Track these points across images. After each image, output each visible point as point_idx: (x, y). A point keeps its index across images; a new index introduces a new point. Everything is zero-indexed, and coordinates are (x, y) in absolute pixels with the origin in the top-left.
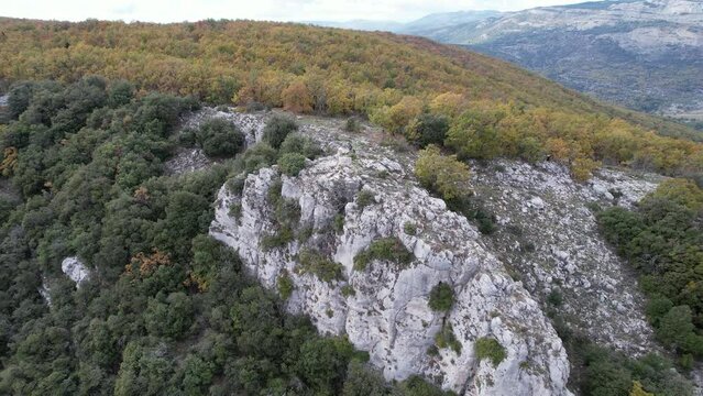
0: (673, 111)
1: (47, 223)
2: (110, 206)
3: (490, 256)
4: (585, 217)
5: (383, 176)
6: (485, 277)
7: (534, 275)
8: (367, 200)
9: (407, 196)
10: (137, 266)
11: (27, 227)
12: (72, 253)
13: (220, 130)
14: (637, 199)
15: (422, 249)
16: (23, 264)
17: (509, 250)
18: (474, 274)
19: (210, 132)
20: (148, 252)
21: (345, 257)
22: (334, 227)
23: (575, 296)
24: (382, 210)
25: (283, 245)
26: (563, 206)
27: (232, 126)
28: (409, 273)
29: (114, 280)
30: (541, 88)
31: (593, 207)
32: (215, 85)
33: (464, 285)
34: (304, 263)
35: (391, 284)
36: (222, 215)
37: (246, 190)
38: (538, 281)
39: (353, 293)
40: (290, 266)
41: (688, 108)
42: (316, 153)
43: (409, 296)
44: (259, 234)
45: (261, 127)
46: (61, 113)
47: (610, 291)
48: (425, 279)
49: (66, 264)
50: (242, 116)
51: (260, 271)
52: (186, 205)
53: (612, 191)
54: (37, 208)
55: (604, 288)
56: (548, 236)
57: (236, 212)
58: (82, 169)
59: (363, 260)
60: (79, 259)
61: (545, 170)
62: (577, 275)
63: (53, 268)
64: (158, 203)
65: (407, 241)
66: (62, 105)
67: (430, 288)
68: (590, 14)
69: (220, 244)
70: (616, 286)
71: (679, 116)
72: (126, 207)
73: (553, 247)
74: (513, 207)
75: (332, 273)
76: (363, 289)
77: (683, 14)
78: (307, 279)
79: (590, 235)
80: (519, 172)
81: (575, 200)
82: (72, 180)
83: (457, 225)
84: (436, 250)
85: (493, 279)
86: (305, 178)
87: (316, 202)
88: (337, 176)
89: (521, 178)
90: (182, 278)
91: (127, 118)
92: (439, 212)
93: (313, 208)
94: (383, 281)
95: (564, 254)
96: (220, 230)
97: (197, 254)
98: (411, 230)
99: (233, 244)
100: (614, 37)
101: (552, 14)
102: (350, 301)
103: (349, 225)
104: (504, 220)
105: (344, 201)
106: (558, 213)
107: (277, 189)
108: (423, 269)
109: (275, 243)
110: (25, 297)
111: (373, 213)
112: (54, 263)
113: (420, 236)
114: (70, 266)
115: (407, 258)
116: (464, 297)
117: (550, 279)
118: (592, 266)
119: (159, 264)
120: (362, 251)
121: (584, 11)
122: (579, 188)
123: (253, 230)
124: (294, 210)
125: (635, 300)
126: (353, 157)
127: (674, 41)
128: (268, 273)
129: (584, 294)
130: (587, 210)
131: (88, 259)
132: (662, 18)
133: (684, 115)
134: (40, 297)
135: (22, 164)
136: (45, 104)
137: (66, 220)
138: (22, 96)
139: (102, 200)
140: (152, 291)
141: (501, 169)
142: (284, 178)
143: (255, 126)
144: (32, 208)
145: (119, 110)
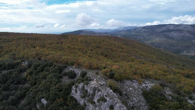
0: (185, 53)
1: (38, 91)
2: (51, 88)
3: (119, 100)
4: (140, 91)
5: (102, 85)
6: (118, 104)
7: (129, 103)
8: (99, 90)
9: (106, 90)
10: (57, 101)
11: (34, 92)
12: (43, 98)
13: (72, 73)
14: (150, 88)
15: (108, 99)
16: (33, 100)
17: (125, 98)
18: (116, 104)
19: (70, 73)
20: (59, 98)
21: (96, 100)
22: (94, 95)
23: (136, 107)
24: (102, 92)
25: (85, 97)
26: (136, 89)
27: (74, 72)
28: (106, 103)
29: (52, 103)
30: (147, 49)
31: (142, 90)
32: (70, 62)
33: (115, 106)
34: (88, 101)
35: (103, 105)
36: (73, 91)
37: (78, 87)
38: (130, 104)
39: (97, 107)
40: (86, 101)
41: (189, 52)
42: (90, 80)
43: (106, 107)
44: (80, 95)
45: (80, 72)
46: (39, 67)
47: (143, 106)
48: (108, 104)
49: (42, 100)
50: (76, 69)
51: (80, 102)
52: (66, 89)
53: (145, 86)
54: (36, 88)
55: (142, 105)
56: (132, 96)
57: (76, 91)
58: (44, 80)
59: (98, 101)
60: (45, 99)
61: (133, 82)
62: (137, 103)
63: (40, 101)
64: (61, 88)
65: (106, 98)
66: (39, 65)
67: (109, 106)
68: (161, 27)
69: (73, 97)
70: (144, 105)
71: (186, 54)
72: (55, 89)
73: (133, 98)
74: (126, 90)
75: (93, 103)
76: (98, 106)
77: (185, 28)
78: (89, 104)
79: (141, 95)
80: (128, 83)
81: (138, 88)
82: (43, 83)
83: (114, 95)
84: (110, 99)
85: (119, 104)
86: (89, 86)
87: (91, 90)
88: (94, 86)
89: (128, 84)
90: (66, 103)
91: (53, 70)
92: (111, 93)
93: (90, 91)
94: (102, 105)
95: (135, 99)
96: (73, 94)
97: (69, 99)
98: (106, 96)
99: (75, 97)
100: (167, 33)
101: (151, 27)
102: (96, 108)
103: (96, 95)
104: (124, 93)
105: (95, 90)
106: (135, 91)
107: (84, 87)
108: (108, 102)
109: (83, 97)
110: (33, 107)
111: (100, 93)
112: (40, 100)
113: (108, 97)
114: (43, 100)
115: (106, 101)
116: (115, 107)
117: (132, 104)
118: (140, 101)
119: (61, 101)
120: (98, 99)
121: (159, 27)
122: (140, 85)
123: (79, 94)
124: (87, 91)
125: (147, 108)
126: (97, 81)
127: (183, 35)
128: (82, 102)
129: (138, 107)
130: (140, 90)
131: (47, 99)
132: (179, 29)
133: (188, 54)
134: (36, 107)
135: (32, 79)
136: (35, 65)
137: (42, 91)
138: (30, 63)
139: (49, 87)
140: (60, 106)
141: (125, 82)
142: (85, 85)
143: (78, 72)
144: (34, 88)
145: (51, 68)
